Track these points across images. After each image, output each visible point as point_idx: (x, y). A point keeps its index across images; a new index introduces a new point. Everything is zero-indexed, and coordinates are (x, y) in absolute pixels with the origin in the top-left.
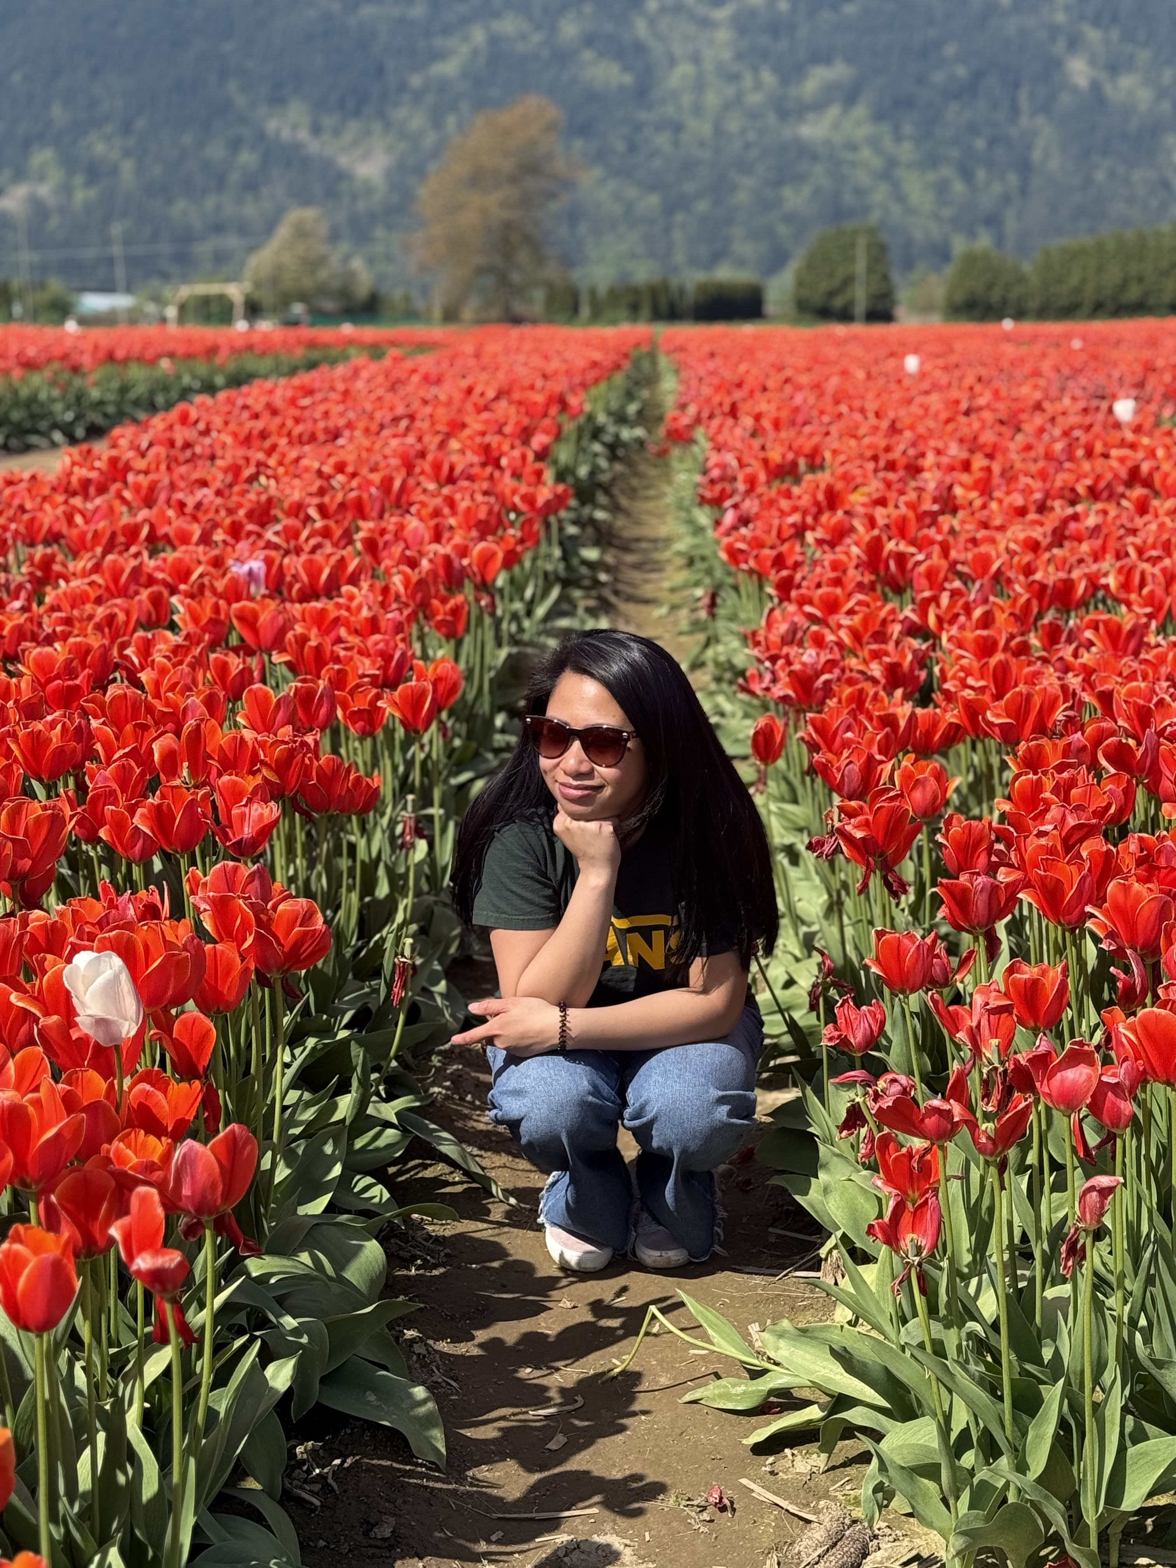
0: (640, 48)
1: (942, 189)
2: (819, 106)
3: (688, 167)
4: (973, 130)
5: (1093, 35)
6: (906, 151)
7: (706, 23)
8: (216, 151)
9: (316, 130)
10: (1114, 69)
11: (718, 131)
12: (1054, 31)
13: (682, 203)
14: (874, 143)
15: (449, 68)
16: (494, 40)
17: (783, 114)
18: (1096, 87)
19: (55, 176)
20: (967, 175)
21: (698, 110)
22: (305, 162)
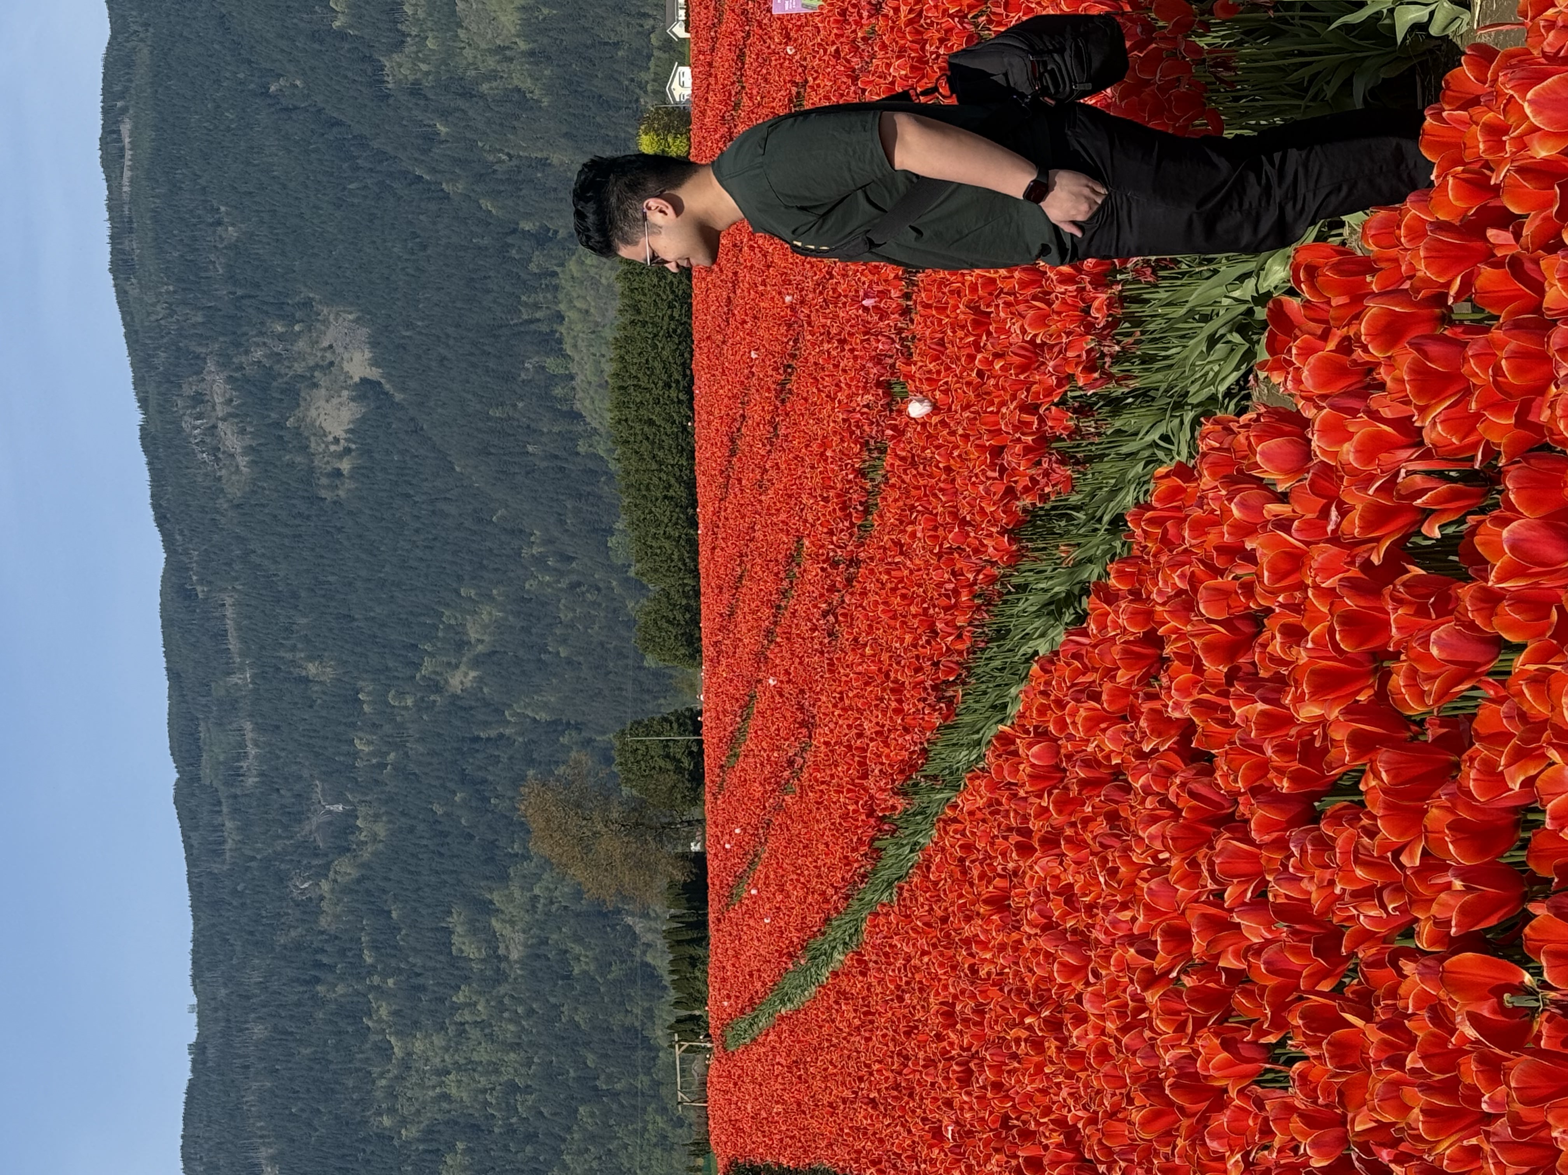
0: (429, 1133)
2: (492, 940)
5: (428, 667)
7: (406, 1065)
10: (461, 645)
11: (515, 1047)
12: (423, 706)
17: (500, 977)
18: (479, 661)
21: (495, 1068)
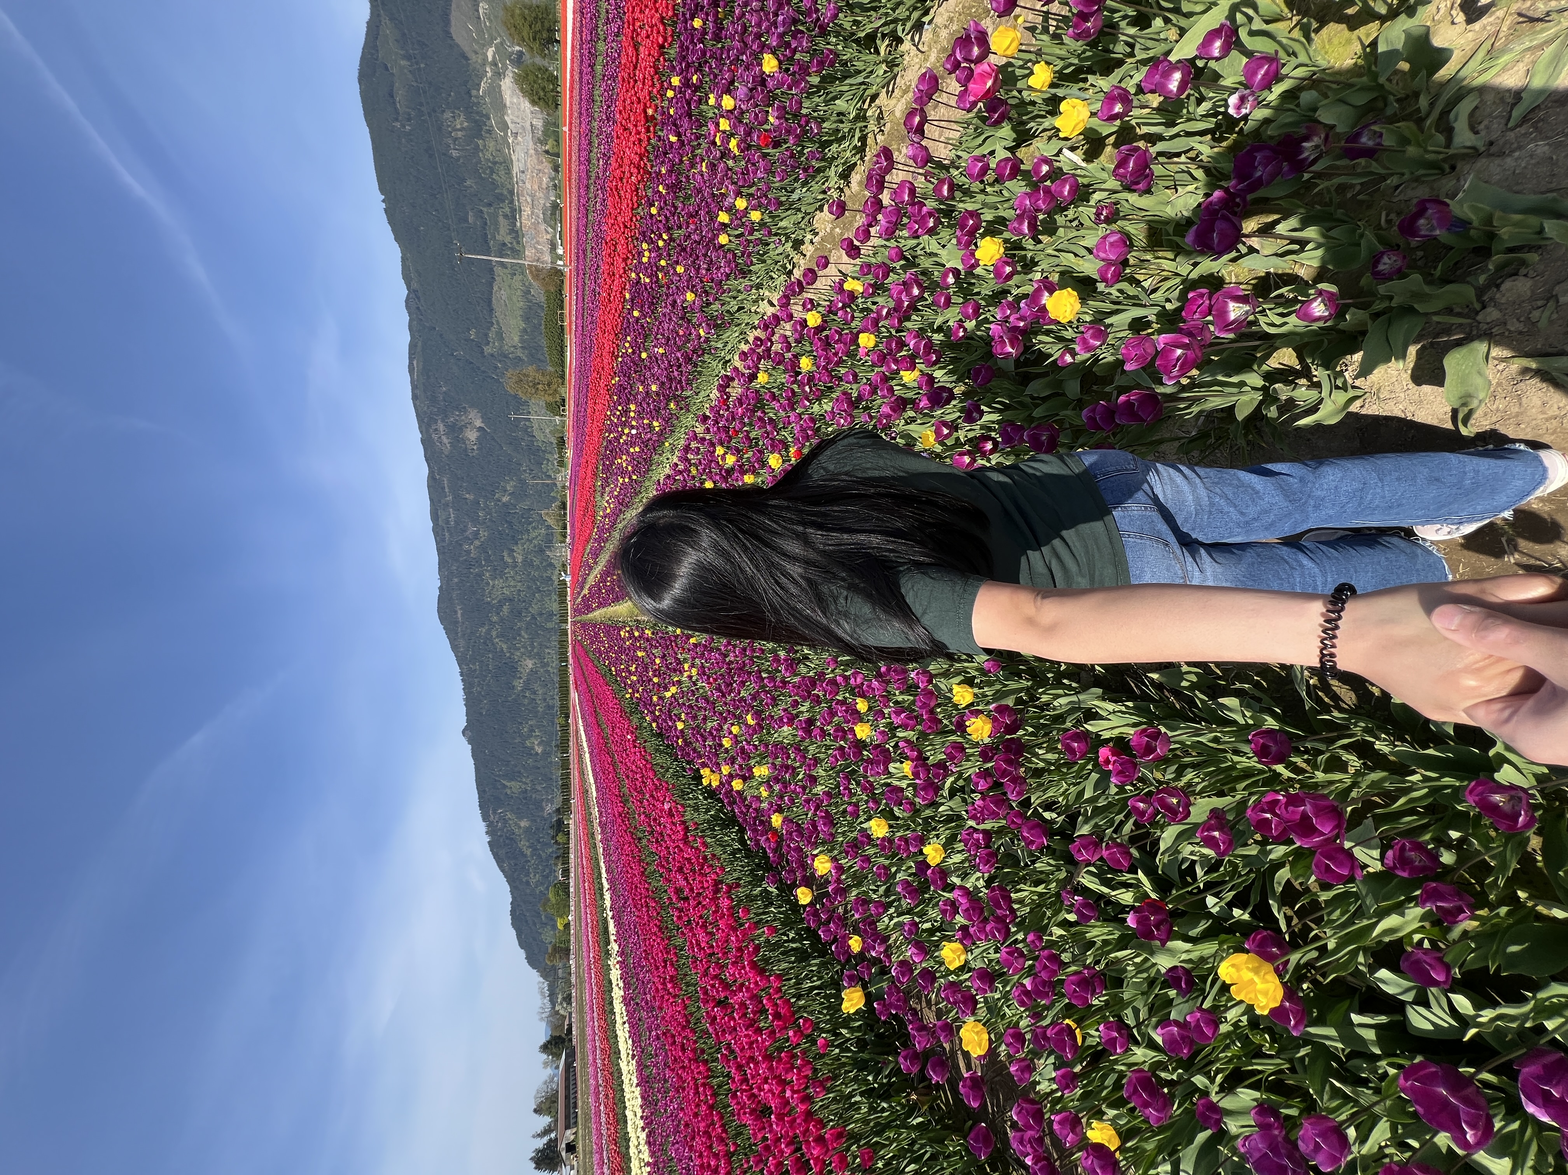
0: (500, 601)
1: (534, 528)
2: (514, 558)
3: (529, 587)
4: (520, 522)
5: (497, 496)
6: (525, 537)
7: (493, 587)
8: (526, 701)
9: (520, 678)
10: (505, 491)
11: (520, 581)
12: (496, 505)
13: (538, 588)
14: (523, 545)
15: (504, 646)
16: (497, 637)
17: (516, 566)
18: (510, 494)
19: (533, 740)
20: (531, 523)
21: (515, 586)
22: (528, 680)
